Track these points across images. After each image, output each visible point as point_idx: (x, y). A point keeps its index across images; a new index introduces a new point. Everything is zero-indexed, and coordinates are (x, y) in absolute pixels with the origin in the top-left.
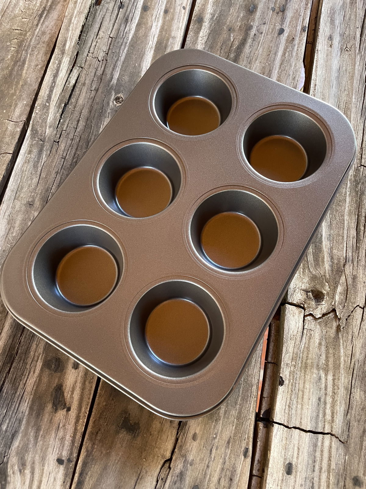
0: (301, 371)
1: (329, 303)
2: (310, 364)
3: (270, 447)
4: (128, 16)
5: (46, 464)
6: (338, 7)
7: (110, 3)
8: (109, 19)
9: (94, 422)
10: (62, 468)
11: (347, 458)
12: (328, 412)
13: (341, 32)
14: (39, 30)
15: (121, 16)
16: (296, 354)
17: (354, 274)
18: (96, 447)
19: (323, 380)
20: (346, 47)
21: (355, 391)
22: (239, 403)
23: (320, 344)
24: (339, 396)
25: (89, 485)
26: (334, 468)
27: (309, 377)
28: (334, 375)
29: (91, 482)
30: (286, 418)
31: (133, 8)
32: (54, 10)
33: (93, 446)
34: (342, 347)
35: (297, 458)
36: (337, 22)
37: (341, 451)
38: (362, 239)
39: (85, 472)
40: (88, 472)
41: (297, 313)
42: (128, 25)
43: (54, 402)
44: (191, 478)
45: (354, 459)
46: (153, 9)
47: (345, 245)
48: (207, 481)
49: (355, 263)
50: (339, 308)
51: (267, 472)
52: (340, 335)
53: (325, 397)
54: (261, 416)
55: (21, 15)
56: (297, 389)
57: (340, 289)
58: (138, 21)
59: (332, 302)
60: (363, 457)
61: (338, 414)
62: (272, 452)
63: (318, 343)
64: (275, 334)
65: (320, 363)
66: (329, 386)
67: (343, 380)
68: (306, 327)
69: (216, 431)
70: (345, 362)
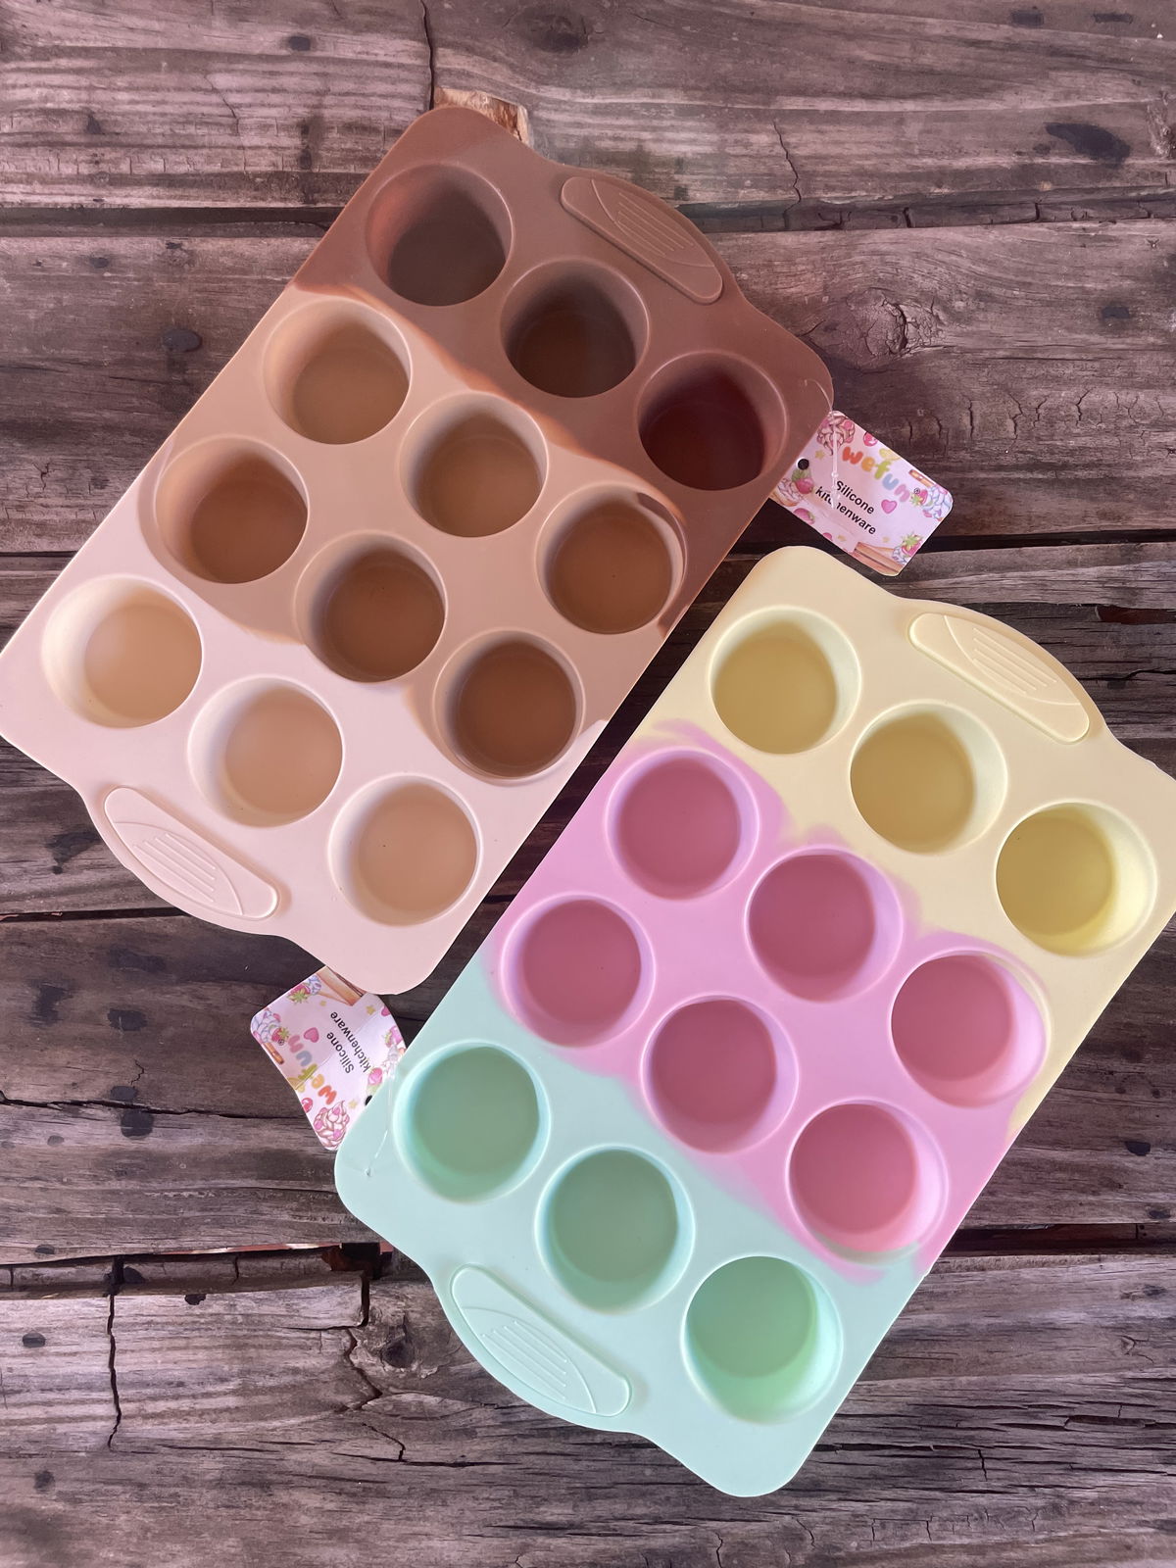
0: (227, 1337)
1: (391, 1380)
2: (247, 1356)
3: (65, 1297)
7: (1118, 647)
9: (41, 932)
11: (83, 1454)
12: (161, 1406)
16: (259, 1321)
17: (478, 1430)
19: (222, 1388)
20: (1135, 1341)
21: (217, 1459)
22: (137, 1216)
23: (295, 1371)
24: (199, 1425)
26: (59, 1431)
27: (220, 1356)
28: (237, 1409)
30: (126, 1320)
34: (303, 1419)
35: (58, 1354)
37: (93, 1442)
38: (571, 1441)
41: (348, 1311)
43: (66, 835)
45: (84, 1469)
49: (504, 1430)
50: (384, 1405)
51: (17, 1299)
52: (327, 1413)
53: (189, 1396)
54: (125, 1266)
55: (1025, 410)
56: (187, 1334)
57: (431, 1400)
59: (396, 1387)
60: (92, 1487)
61: (161, 1427)
62: (55, 1301)
63: (297, 1365)
64: (302, 1267)
65: (255, 1377)
66: (212, 1401)
67: (233, 1430)
68: (324, 1334)
69: (75, 1180)
70: (272, 1430)
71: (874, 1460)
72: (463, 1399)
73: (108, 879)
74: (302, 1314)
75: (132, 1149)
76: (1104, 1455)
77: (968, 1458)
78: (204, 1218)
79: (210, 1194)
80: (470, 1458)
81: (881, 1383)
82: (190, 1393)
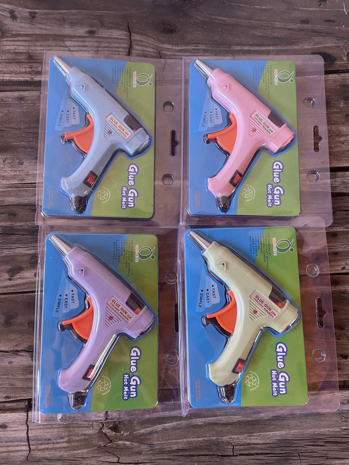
1: (115, 437)
3: (13, 413)
11: (19, 462)
12: (43, 447)
17: (142, 452)
26: (11, 455)
28: (67, 447)
35: (11, 431)
37: (22, 458)
38: (172, 455)
43: (12, 269)
47: (162, 442)
49: (151, 452)
50: (113, 445)
57: (128, 443)
59: (117, 439)
62: (10, 414)
65: (73, 437)
66: (59, 445)
67: (66, 454)
68: (94, 423)
69: (17, 375)
70: (78, 454)
71: (266, 458)
72: (138, 442)
73: (25, 282)
74: (87, 416)
76: (337, 454)
77: (295, 456)
80: (140, 461)
81: (268, 433)
82: (52, 442)
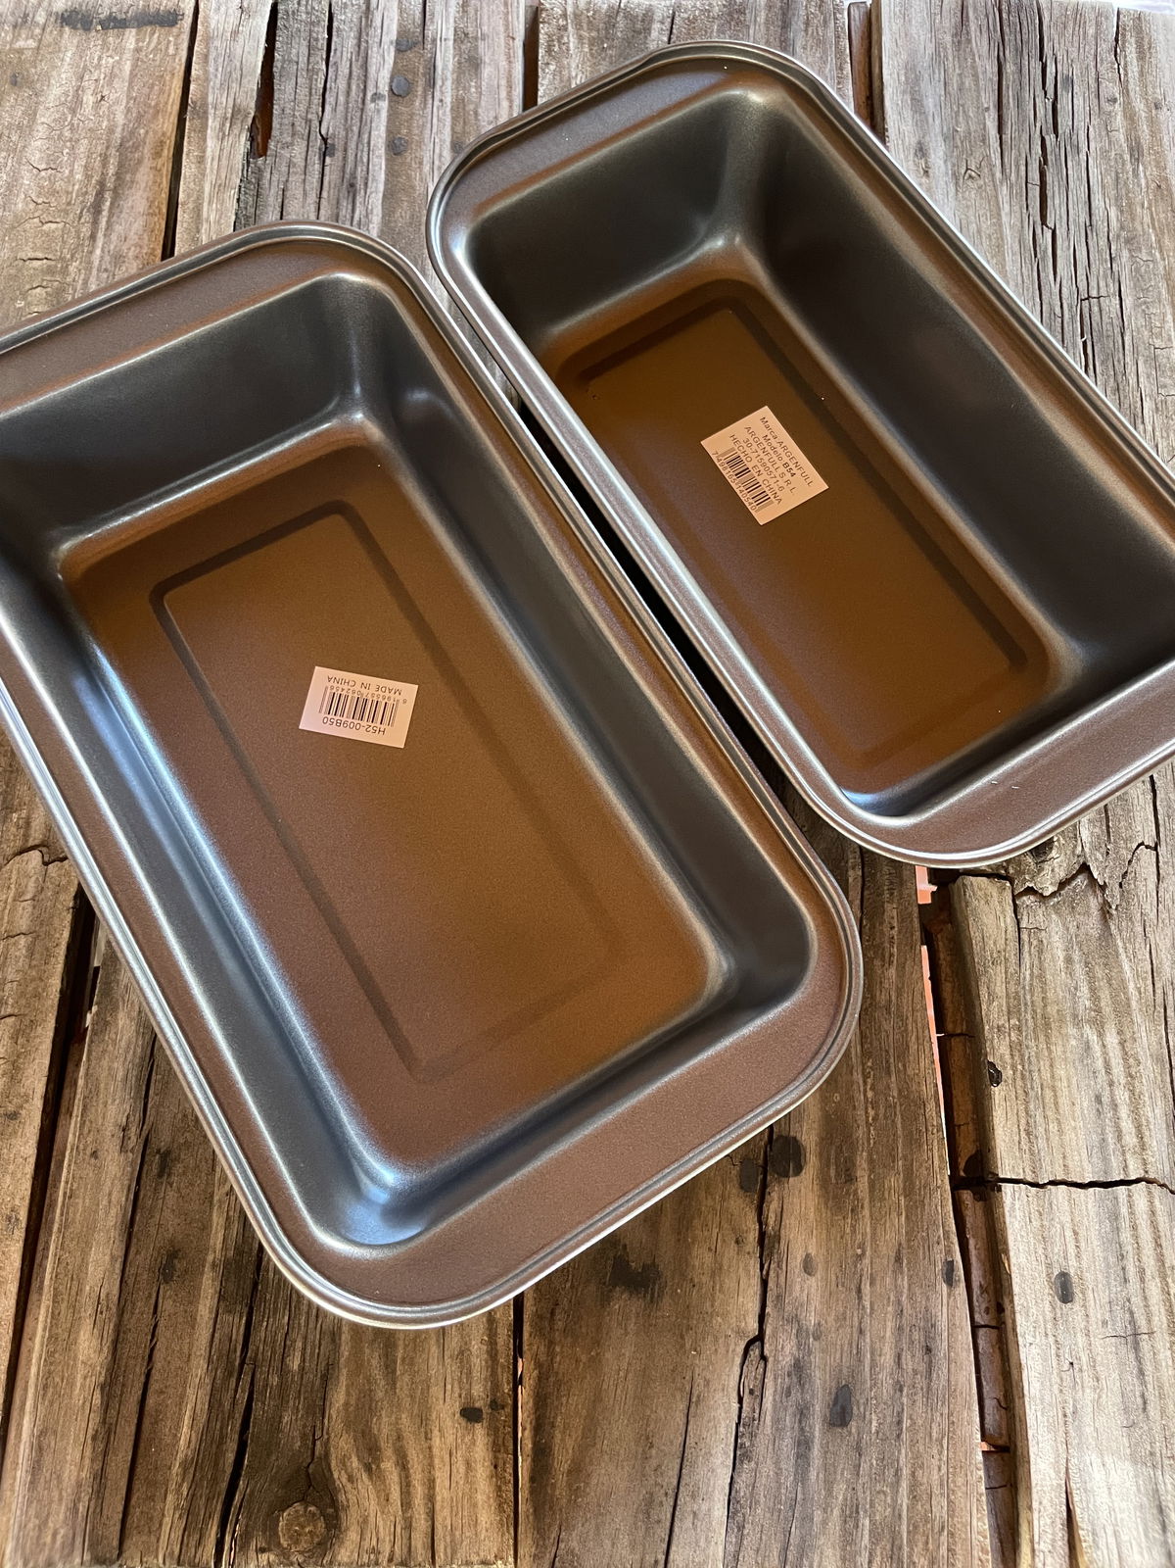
0: (1037, 1038)
1: (1068, 852)
2: (1056, 1016)
3: (1006, 1243)
4: (353, 175)
5: (436, 1432)
6: (924, 62)
7: (292, 144)
8: (301, 189)
10: (480, 1431)
13: (945, 129)
14: (103, 251)
15: (333, 177)
16: (1015, 999)
18: (558, 1349)
19: (1097, 1048)
20: (967, 169)
22: (900, 1155)
23: (1069, 960)
24: (1143, 1080)
25: (567, 1450)
27: (1060, 1049)
28: (1120, 1032)
29: (570, 1443)
30: (1027, 1163)
31: (362, 151)
32: (131, 188)
33: (549, 1348)
34: (1123, 957)
35: (1078, 1256)
36: (930, 103)
39: (547, 1421)
40: (555, 1418)
41: (995, 894)
42: (359, 199)
44: (824, 1370)
46: (420, 143)
48: (867, 1369)
50: (1096, 859)
51: (1013, 1307)
52: (1113, 927)
53: (1111, 1090)
54: (962, 1174)
55: (36, 215)
56: (1037, 1085)
58: (386, 184)
59: (1075, 846)
61: (1152, 1128)
62: (1012, 1254)
63: (1062, 958)
64: (948, 958)
65: (1080, 1008)
66: (1114, 1063)
67: (1145, 1039)
68: (1024, 924)
69: (859, 1237)
70: (1140, 992)
74: (1003, 946)
75: (817, 1163)
77: (1090, 309)
78: (898, 1071)
79: (869, 1064)
